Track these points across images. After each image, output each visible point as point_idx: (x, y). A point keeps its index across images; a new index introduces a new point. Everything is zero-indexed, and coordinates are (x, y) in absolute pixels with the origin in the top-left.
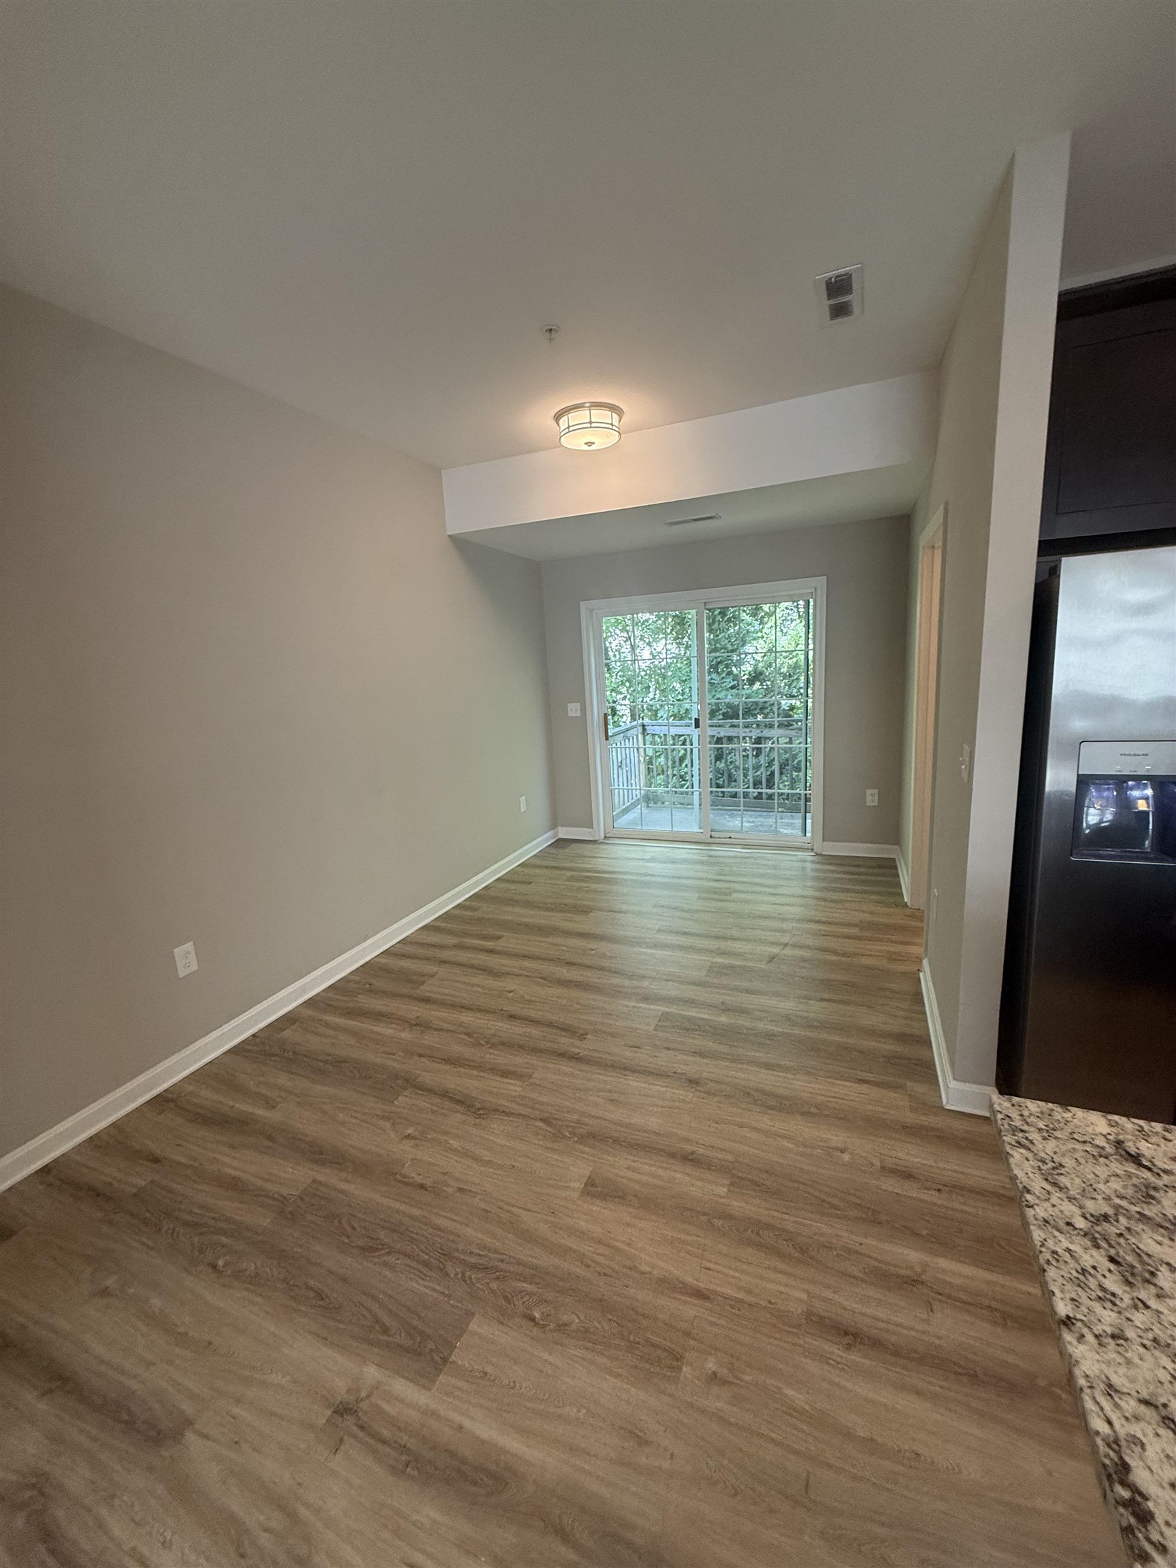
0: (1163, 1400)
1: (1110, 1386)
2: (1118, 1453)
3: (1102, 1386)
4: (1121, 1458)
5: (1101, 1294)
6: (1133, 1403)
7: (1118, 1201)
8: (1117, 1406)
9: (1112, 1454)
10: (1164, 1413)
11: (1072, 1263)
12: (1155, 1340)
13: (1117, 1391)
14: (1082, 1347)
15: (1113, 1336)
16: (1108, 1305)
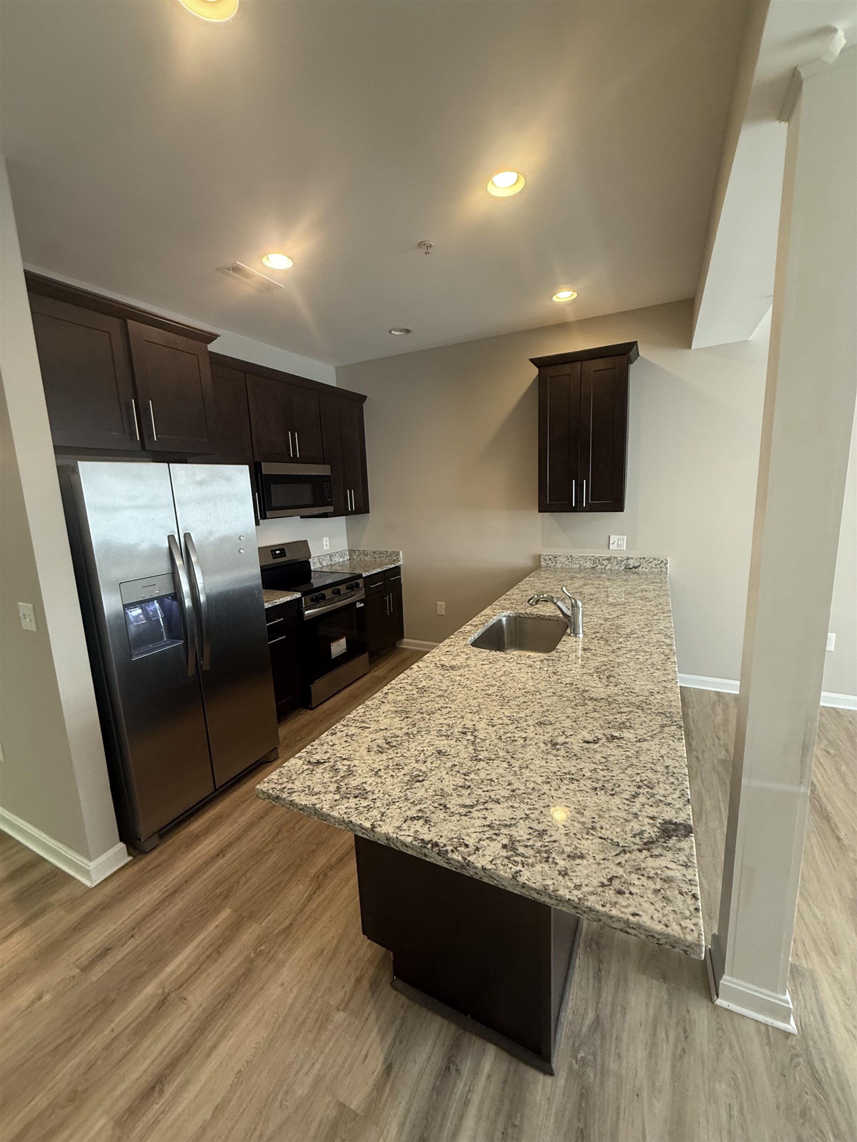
0: (406, 816)
1: (398, 828)
2: (418, 839)
3: (397, 830)
4: (420, 840)
5: (367, 809)
6: (404, 825)
7: (333, 780)
8: (404, 830)
9: (418, 841)
10: (409, 818)
11: (351, 810)
12: (387, 805)
13: (400, 827)
14: (383, 827)
15: (382, 815)
16: (371, 810)
